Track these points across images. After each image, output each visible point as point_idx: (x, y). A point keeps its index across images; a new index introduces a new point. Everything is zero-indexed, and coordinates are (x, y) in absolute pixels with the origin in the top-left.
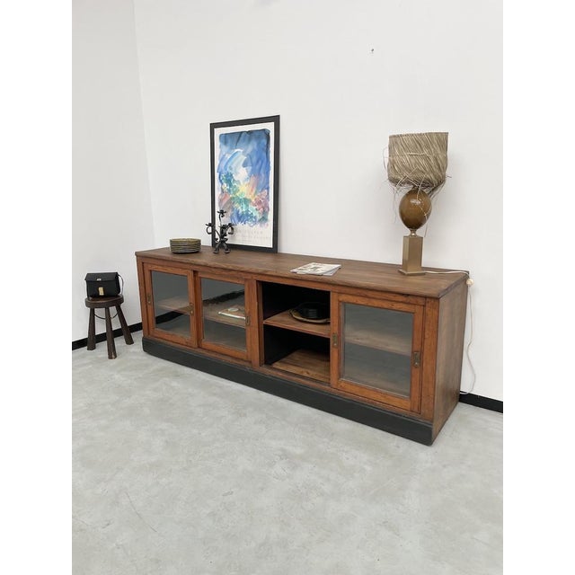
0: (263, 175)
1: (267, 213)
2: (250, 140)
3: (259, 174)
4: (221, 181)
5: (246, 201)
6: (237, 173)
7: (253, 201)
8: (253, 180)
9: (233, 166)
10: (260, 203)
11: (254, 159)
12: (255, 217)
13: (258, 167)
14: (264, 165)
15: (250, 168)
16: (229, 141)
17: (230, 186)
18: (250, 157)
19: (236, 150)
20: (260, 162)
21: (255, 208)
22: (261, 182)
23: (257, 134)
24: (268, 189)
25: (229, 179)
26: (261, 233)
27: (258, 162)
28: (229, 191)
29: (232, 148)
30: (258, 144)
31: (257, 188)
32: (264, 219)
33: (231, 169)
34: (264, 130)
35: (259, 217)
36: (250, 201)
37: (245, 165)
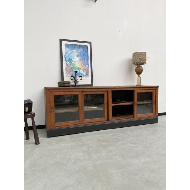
0: (86, 60)
1: (88, 73)
2: (80, 48)
3: (84, 59)
4: (66, 61)
5: (79, 69)
6: (74, 59)
7: (82, 69)
8: (81, 62)
9: (72, 56)
10: (85, 69)
11: (82, 54)
12: (83, 74)
13: (83, 57)
14: (86, 57)
15: (80, 57)
16: (70, 47)
17: (71, 63)
18: (80, 53)
19: (73, 51)
20: (85, 56)
21: (83, 71)
22: (85, 62)
23: (83, 46)
24: (88, 65)
25: (70, 60)
26: (86, 80)
27: (83, 55)
28: (71, 65)
29: (71, 49)
30: (83, 50)
31: (84, 64)
32: (87, 75)
33: (71, 56)
34: (86, 45)
35: (85, 74)
36: (81, 69)
37: (78, 56)
